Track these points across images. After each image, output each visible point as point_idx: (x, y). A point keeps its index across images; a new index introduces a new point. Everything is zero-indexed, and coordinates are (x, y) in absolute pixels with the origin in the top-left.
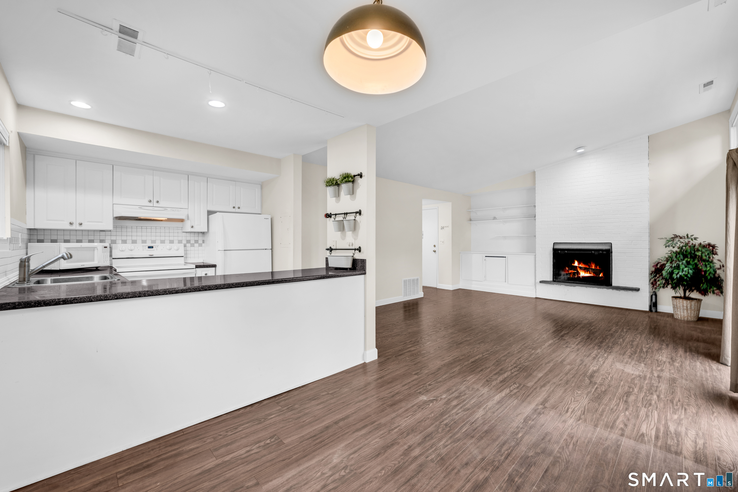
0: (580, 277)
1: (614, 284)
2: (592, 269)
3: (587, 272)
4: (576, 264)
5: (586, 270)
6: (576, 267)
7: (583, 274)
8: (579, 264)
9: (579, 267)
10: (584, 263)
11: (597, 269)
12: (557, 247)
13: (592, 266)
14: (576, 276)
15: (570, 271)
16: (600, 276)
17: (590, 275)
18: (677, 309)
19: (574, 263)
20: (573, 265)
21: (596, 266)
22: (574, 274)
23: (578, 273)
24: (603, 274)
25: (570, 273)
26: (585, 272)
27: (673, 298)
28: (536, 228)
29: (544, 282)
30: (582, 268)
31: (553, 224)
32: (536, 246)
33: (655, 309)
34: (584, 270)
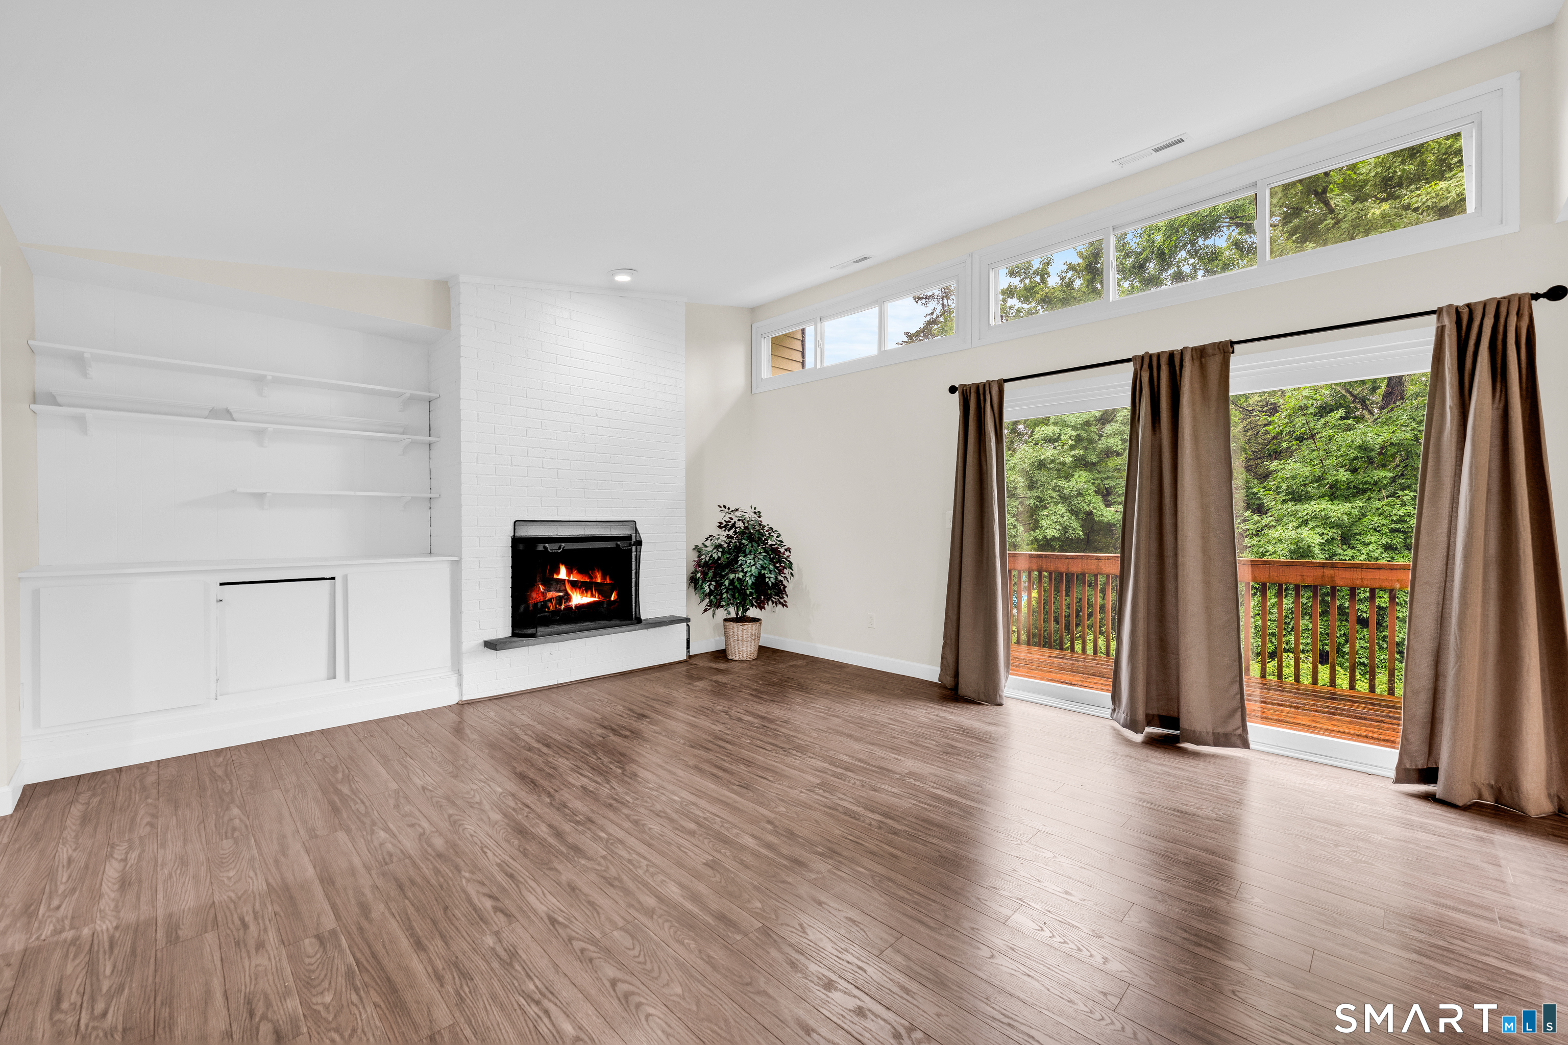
0: (571, 607)
1: (646, 612)
2: (597, 584)
3: (587, 592)
4: (563, 574)
5: (583, 587)
6: (563, 581)
7: (578, 599)
8: (568, 575)
9: (570, 581)
10: (580, 572)
11: (607, 584)
12: (523, 532)
13: (596, 577)
14: (563, 607)
15: (550, 595)
16: (612, 599)
17: (592, 599)
18: (743, 643)
19: (558, 573)
20: (555, 576)
21: (603, 577)
22: (560, 600)
23: (568, 598)
24: (618, 595)
25: (550, 600)
26: (582, 593)
27: (728, 624)
28: (463, 471)
29: (491, 645)
30: (575, 585)
31: (512, 465)
32: (461, 532)
33: (688, 652)
34: (580, 588)
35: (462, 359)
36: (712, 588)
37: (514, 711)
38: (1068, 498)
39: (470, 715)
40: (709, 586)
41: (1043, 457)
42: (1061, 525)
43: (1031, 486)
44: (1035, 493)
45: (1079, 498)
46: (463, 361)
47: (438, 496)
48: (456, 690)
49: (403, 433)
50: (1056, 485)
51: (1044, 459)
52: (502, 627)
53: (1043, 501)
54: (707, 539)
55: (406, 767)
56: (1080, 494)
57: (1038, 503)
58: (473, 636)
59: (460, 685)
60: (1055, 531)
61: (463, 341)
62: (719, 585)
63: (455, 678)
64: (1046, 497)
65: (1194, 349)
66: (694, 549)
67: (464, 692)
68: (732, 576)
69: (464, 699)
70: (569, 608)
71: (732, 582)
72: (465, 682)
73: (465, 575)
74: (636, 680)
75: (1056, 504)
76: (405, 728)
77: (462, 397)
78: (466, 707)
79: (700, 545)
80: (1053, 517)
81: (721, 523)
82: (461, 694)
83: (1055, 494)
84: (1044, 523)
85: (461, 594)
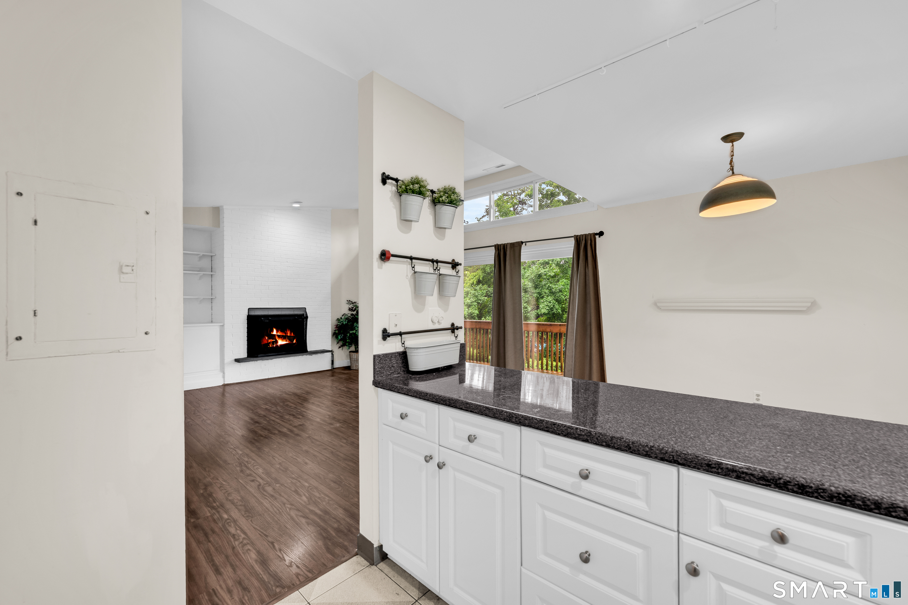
0: (278, 346)
1: (310, 347)
2: (288, 336)
3: (284, 340)
4: (275, 332)
5: (282, 337)
6: (275, 335)
7: (281, 342)
8: (277, 332)
9: (277, 335)
10: (282, 331)
11: (292, 336)
12: (253, 313)
13: (288, 334)
14: (275, 346)
15: (270, 341)
16: (294, 342)
17: (286, 342)
19: (273, 332)
20: (272, 333)
21: (291, 334)
22: (273, 343)
23: (277, 342)
24: (296, 341)
25: (270, 343)
26: (282, 340)
27: (350, 353)
28: (225, 288)
29: (238, 361)
30: (279, 337)
31: (247, 284)
32: (224, 313)
33: (333, 366)
34: (281, 338)
35: (225, 241)
36: (342, 337)
37: (247, 387)
38: (554, 293)
39: (228, 389)
40: (341, 336)
41: (540, 272)
42: (549, 307)
43: (536, 287)
44: (537, 291)
45: (560, 293)
46: (225, 242)
47: (215, 297)
48: (222, 379)
49: (198, 271)
50: (549, 287)
51: (541, 273)
52: (244, 354)
53: (542, 294)
54: (343, 315)
55: (198, 404)
56: (561, 291)
57: (538, 296)
58: (230, 356)
59: (224, 377)
60: (545, 310)
61: (225, 233)
62: (345, 336)
63: (221, 374)
64: (543, 293)
65: (511, 244)
66: (337, 320)
67: (225, 380)
68: (351, 332)
69: (226, 383)
70: (277, 346)
71: (351, 334)
72: (226, 376)
73: (226, 331)
74: (304, 377)
75: (548, 296)
76: (199, 393)
77: (224, 256)
78: (226, 386)
79: (340, 318)
80: (545, 303)
81: (350, 308)
82: (224, 381)
83: (547, 291)
84: (541, 306)
85: (224, 339)
